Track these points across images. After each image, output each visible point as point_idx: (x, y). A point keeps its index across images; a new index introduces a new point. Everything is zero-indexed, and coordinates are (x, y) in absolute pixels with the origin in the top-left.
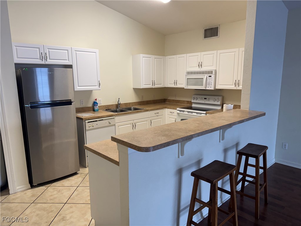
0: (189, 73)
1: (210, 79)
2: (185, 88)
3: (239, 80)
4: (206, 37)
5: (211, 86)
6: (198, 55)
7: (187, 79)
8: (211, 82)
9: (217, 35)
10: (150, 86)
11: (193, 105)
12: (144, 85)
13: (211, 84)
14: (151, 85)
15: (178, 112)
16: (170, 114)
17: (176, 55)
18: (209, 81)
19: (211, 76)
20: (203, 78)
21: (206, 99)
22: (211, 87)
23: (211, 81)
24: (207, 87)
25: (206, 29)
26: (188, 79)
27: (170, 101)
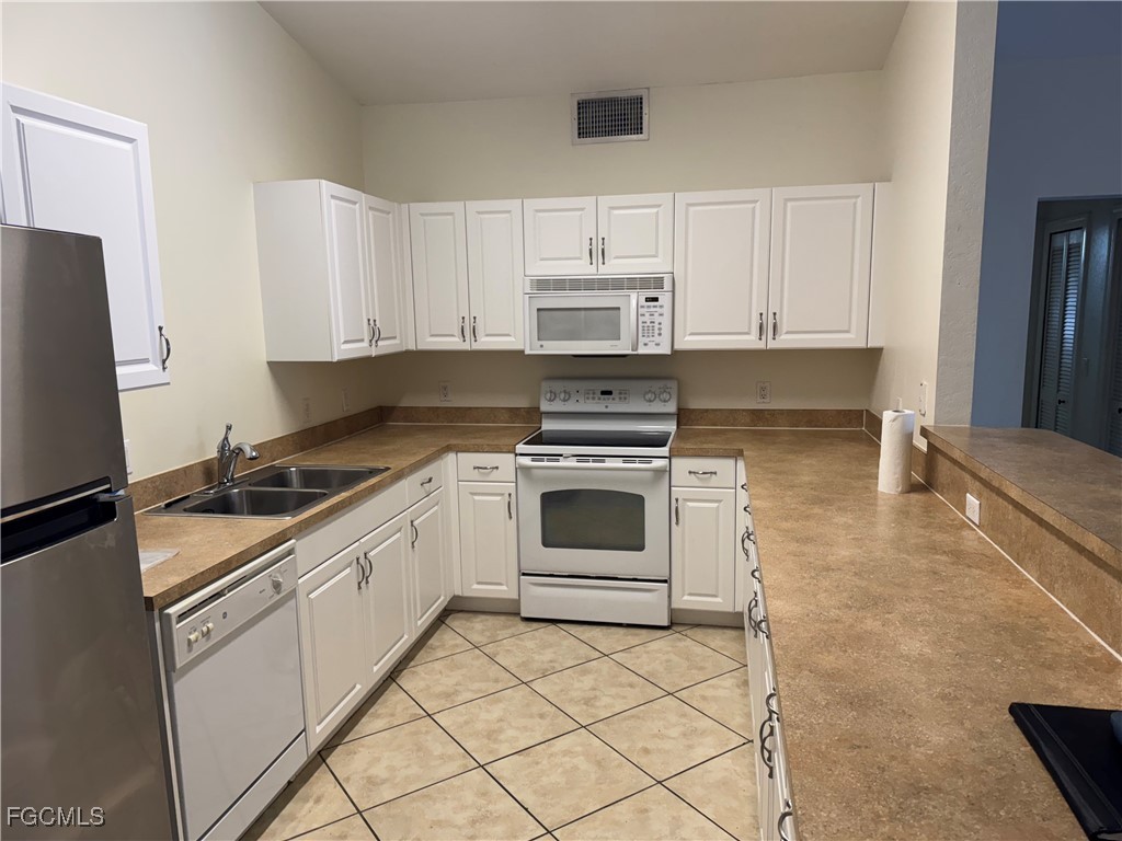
0: (543, 285)
1: (652, 309)
2: (527, 352)
3: (775, 314)
4: (583, 132)
5: (657, 339)
6: (582, 209)
7: (539, 310)
8: (656, 325)
9: (639, 130)
10: (361, 349)
11: (548, 426)
12: (346, 342)
13: (657, 332)
14: (365, 344)
15: (526, 461)
16: (476, 474)
17: (465, 200)
18: (647, 318)
19: (656, 299)
20: (619, 308)
21: (610, 393)
22: (658, 345)
23: (657, 319)
24: (641, 344)
25: (584, 97)
26: (542, 313)
27: (410, 414)
